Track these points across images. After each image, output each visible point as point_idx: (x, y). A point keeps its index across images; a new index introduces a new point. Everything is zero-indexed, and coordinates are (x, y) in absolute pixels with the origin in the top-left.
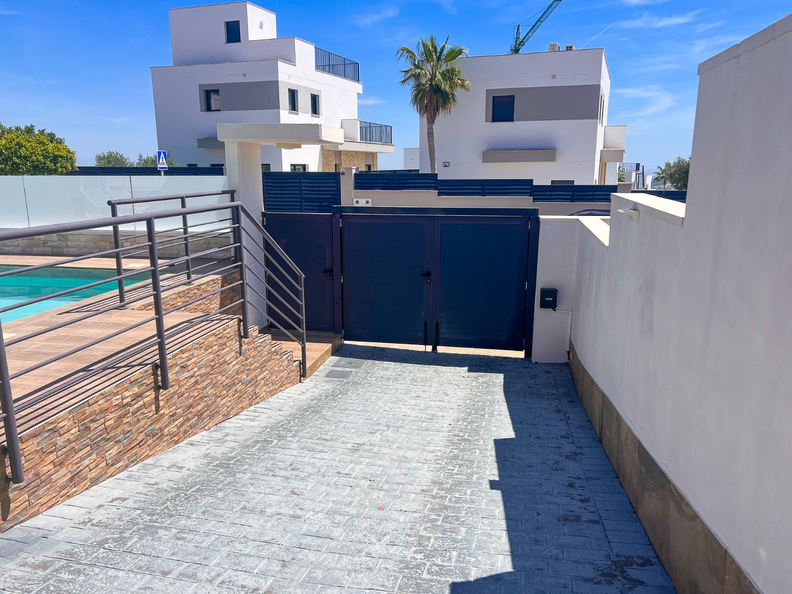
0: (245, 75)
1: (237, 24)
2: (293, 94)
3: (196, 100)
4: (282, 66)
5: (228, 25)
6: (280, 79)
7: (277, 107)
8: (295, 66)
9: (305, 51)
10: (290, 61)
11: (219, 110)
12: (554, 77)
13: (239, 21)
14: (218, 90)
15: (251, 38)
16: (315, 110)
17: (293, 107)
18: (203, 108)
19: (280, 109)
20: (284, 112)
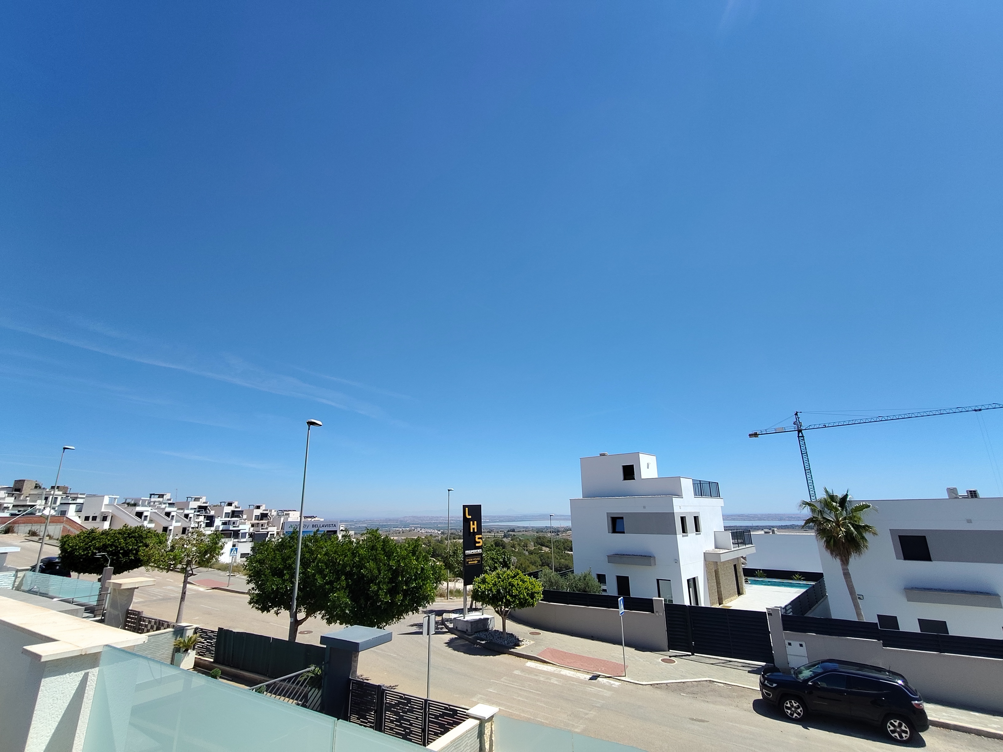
0: (644, 507)
1: (632, 467)
2: (683, 519)
3: (605, 524)
4: (676, 501)
5: (624, 467)
6: (675, 512)
7: (675, 534)
8: (682, 498)
9: (687, 485)
10: (679, 495)
11: (623, 533)
12: (969, 521)
13: (633, 465)
14: (622, 518)
15: (644, 476)
16: (697, 529)
17: (684, 531)
18: (611, 531)
19: (676, 534)
20: (680, 536)
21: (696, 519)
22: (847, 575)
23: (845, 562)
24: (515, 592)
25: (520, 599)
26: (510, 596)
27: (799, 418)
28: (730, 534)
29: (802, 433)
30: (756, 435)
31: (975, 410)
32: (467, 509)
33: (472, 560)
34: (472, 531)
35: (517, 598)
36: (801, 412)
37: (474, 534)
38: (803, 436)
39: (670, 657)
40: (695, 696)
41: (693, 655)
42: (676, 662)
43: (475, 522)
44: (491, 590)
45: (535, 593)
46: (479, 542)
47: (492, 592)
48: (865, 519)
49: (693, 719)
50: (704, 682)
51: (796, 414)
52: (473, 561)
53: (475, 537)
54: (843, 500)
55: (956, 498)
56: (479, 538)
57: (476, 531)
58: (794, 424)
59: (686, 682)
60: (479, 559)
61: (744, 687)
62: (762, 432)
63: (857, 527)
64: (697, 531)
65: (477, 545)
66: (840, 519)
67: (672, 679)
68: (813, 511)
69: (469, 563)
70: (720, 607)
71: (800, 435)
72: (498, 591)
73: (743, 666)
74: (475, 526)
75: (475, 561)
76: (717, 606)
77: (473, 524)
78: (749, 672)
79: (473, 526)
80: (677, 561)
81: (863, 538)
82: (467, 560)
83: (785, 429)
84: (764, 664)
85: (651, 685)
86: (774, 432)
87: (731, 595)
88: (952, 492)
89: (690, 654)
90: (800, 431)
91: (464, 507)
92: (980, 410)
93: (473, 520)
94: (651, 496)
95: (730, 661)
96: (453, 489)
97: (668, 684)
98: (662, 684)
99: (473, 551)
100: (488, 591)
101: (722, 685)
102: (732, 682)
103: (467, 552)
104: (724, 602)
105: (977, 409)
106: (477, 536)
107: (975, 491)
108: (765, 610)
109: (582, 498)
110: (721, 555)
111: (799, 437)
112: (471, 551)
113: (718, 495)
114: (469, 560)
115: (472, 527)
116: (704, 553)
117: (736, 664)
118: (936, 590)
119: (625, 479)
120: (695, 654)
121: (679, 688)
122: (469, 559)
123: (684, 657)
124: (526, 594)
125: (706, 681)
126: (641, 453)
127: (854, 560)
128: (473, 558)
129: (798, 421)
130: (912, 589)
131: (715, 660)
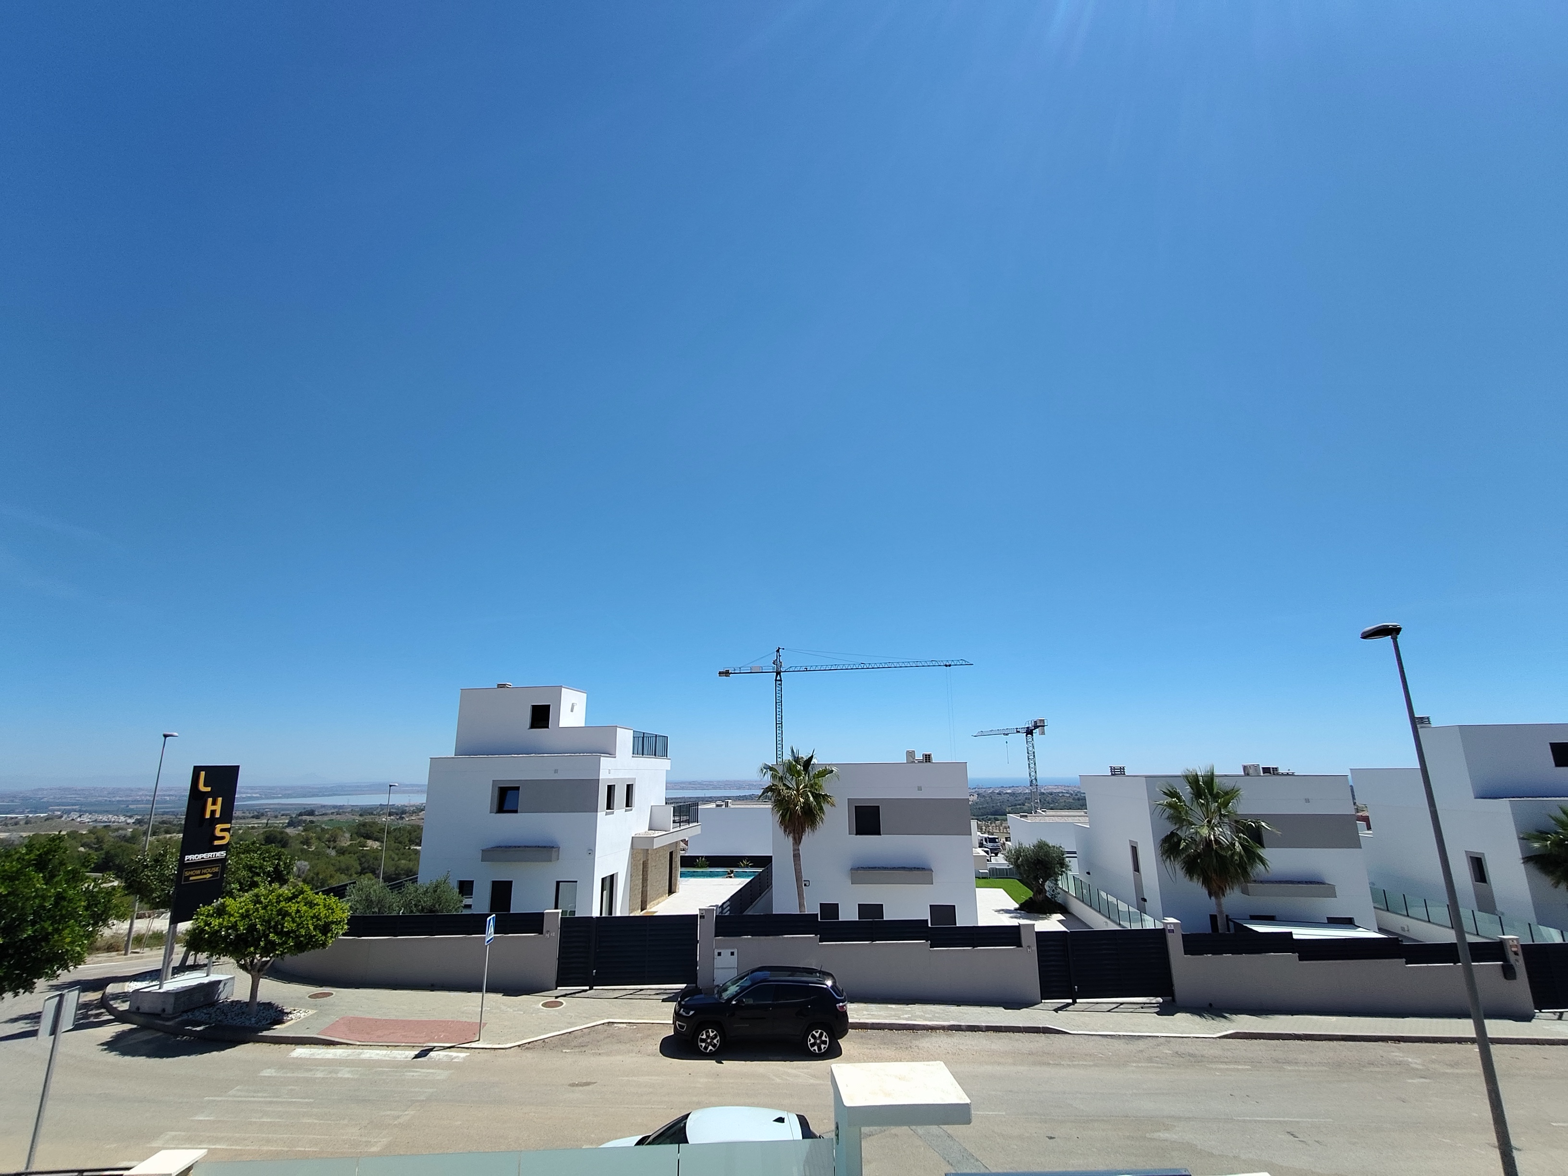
0: (556, 771)
1: (547, 708)
2: (611, 789)
3: (487, 797)
4: (605, 761)
5: (534, 708)
6: (600, 778)
8: (615, 757)
9: (625, 738)
10: (611, 754)
11: (516, 812)
12: (920, 789)
13: (549, 706)
14: (518, 788)
15: (562, 724)
16: (628, 804)
17: (609, 807)
18: (495, 808)
19: (597, 812)
20: (601, 815)
21: (629, 788)
22: (797, 856)
23: (797, 841)
24: (288, 925)
25: (298, 937)
26: (276, 933)
27: (780, 656)
28: (672, 808)
29: (780, 676)
30: (727, 673)
31: (946, 666)
32: (203, 774)
33: (199, 872)
34: (208, 816)
35: (292, 937)
36: (783, 649)
37: (213, 821)
38: (781, 680)
39: (557, 997)
40: (583, 1049)
41: (591, 989)
42: (565, 1004)
43: (220, 800)
44: (234, 927)
45: (333, 922)
46: (223, 838)
47: (237, 930)
48: (827, 787)
49: (573, 1085)
50: (599, 1026)
51: (778, 651)
52: (201, 874)
53: (215, 828)
54: (808, 763)
55: (913, 762)
56: (222, 830)
57: (218, 815)
58: (774, 663)
59: (574, 1031)
60: (216, 870)
61: (653, 1023)
62: (735, 670)
63: (816, 796)
64: (627, 806)
65: (216, 843)
66: (801, 787)
67: (554, 1031)
68: (774, 777)
69: (191, 878)
70: (642, 914)
71: (778, 678)
72: (252, 928)
73: (657, 994)
74: (218, 808)
75: (206, 874)
76: (638, 913)
77: (214, 803)
78: (664, 1000)
79: (213, 807)
80: (591, 852)
81: (821, 809)
82: (187, 874)
83: (762, 669)
84: (684, 986)
85: (519, 1046)
86: (749, 671)
87: (659, 895)
88: (911, 754)
89: (588, 988)
90: (778, 673)
91: (197, 770)
92: (950, 666)
93: (214, 795)
94: (569, 754)
95: (641, 990)
96: (176, 734)
97: (546, 1040)
98: (536, 1041)
99: (204, 855)
100: (228, 928)
101: (625, 1025)
102: (638, 1019)
103: (187, 857)
104: (648, 907)
105: (947, 664)
106: (219, 827)
107: (929, 755)
108: (697, 912)
109: (453, 756)
110: (655, 839)
111: (776, 680)
112: (200, 856)
113: (665, 754)
114: (192, 873)
115: (210, 807)
116: (633, 837)
117: (649, 992)
118: (879, 868)
119: (534, 725)
120: (594, 988)
121: (562, 1042)
122: (190, 871)
123: (577, 995)
124: (311, 928)
125: (603, 1024)
126: (564, 687)
127: (808, 837)
128: (201, 869)
129: (778, 660)
130: (858, 869)
131: (621, 991)
